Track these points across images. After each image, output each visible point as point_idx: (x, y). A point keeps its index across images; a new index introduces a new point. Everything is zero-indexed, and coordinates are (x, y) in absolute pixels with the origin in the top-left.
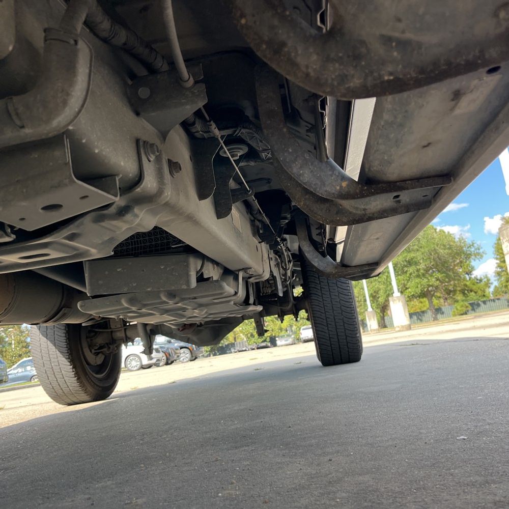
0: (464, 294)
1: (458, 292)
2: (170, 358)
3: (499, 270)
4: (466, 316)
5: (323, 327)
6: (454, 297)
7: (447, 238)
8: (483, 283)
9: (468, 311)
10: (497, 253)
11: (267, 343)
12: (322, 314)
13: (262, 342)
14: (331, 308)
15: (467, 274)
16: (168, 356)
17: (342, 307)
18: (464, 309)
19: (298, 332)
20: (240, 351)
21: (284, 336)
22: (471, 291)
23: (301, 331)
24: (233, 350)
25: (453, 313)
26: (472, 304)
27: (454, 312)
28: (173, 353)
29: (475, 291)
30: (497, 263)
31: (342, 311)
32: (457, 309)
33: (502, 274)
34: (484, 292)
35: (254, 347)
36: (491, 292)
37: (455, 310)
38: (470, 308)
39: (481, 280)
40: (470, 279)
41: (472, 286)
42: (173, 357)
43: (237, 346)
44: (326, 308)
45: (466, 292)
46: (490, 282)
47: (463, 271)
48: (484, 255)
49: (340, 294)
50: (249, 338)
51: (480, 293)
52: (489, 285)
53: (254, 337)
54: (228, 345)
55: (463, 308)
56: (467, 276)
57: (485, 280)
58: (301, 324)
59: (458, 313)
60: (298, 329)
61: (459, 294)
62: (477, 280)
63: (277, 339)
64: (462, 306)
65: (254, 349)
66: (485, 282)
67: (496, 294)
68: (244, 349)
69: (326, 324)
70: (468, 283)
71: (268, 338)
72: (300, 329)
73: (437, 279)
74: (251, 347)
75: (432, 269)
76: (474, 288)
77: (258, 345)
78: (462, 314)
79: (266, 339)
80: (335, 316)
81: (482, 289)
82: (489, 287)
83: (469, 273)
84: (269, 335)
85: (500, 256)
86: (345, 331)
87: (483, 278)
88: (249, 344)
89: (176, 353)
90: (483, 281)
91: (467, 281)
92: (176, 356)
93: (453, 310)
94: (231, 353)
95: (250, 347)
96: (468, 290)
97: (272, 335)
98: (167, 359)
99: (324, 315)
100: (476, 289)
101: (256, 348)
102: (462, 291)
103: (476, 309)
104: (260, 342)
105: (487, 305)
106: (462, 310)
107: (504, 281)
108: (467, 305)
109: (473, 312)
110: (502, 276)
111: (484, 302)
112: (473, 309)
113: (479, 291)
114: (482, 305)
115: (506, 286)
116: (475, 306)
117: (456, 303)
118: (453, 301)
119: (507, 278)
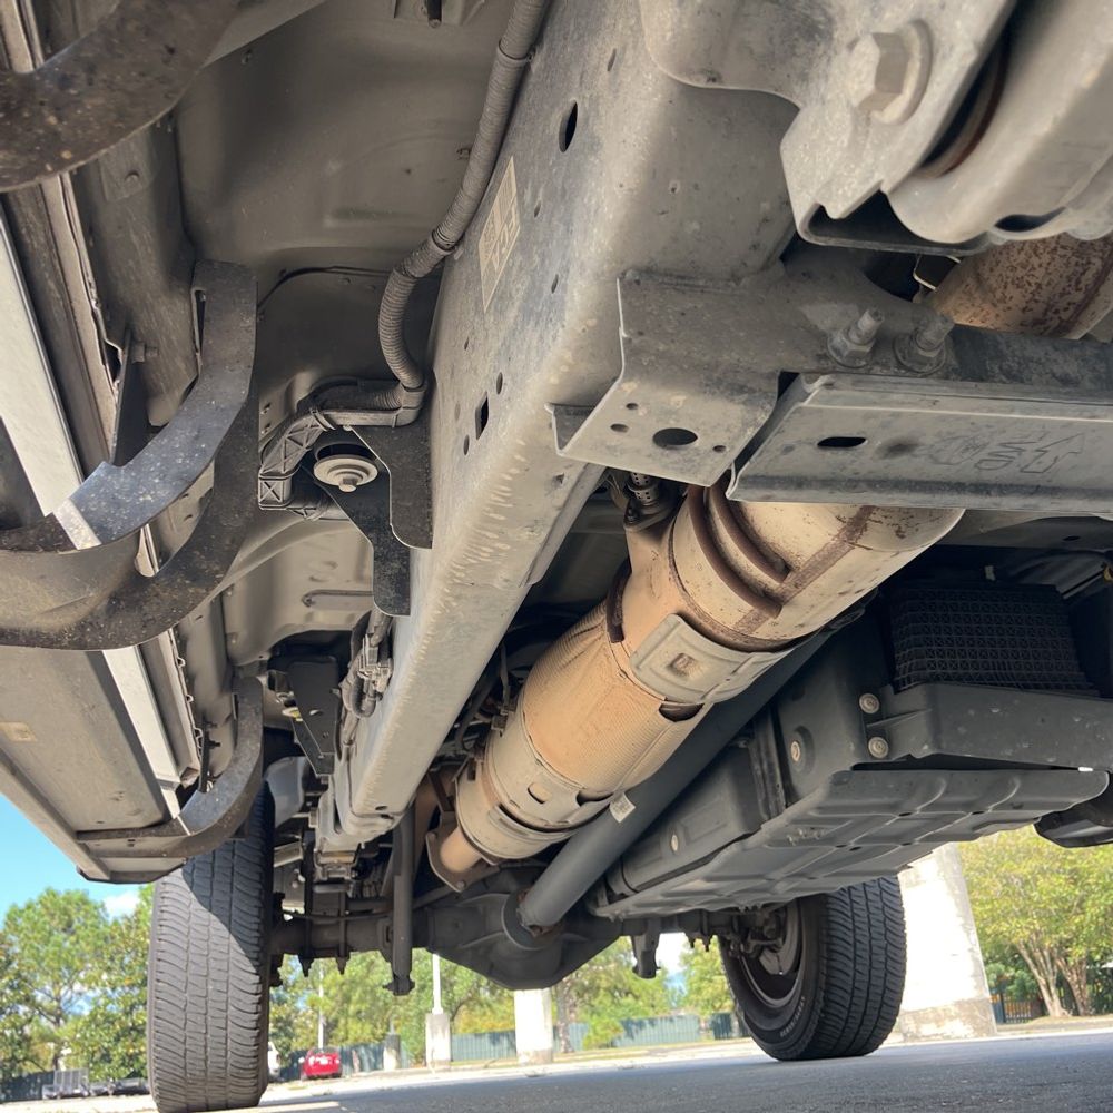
0: (613, 999)
1: (602, 991)
4: (613, 1050)
5: (846, 961)
6: (592, 1002)
9: (618, 1039)
12: (848, 932)
13: (129, 1077)
14: (866, 920)
17: (887, 921)
18: (611, 1035)
20: (64, 1097)
22: (627, 993)
24: (45, 1092)
25: (587, 1042)
26: (627, 1024)
27: (589, 1037)
29: (637, 994)
31: (887, 929)
32: (596, 1033)
33: (693, 962)
34: (654, 999)
35: (105, 1089)
37: (591, 1034)
38: (623, 1033)
41: (633, 981)
43: (59, 1082)
44: (856, 918)
45: (617, 994)
49: (884, 894)
51: (644, 997)
52: (665, 982)
53: (110, 1061)
54: (32, 1077)
55: (608, 1031)
59: (596, 1040)
61: (605, 996)
64: (607, 1027)
65: (106, 1094)
68: (77, 1091)
69: (851, 956)
70: (626, 974)
74: (98, 1087)
76: (635, 987)
77: (120, 1084)
78: (607, 1046)
79: (143, 1069)
80: (871, 939)
81: (651, 991)
82: (665, 988)
86: (886, 975)
88: (92, 1080)
93: (586, 1034)
94: (40, 1098)
95: (93, 1087)
96: (620, 992)
99: (851, 934)
100: (637, 990)
101: (111, 1092)
102: (610, 991)
103: (635, 1036)
104: (124, 1076)
105: (656, 1027)
106: (606, 1035)
107: (695, 979)
108: (618, 1024)
109: (629, 1040)
110: (691, 965)
111: (652, 1022)
112: (630, 1035)
113: (644, 994)
114: (648, 1026)
115: (699, 990)
116: (634, 1027)
117: (595, 1017)
118: (590, 1012)
119: (702, 972)
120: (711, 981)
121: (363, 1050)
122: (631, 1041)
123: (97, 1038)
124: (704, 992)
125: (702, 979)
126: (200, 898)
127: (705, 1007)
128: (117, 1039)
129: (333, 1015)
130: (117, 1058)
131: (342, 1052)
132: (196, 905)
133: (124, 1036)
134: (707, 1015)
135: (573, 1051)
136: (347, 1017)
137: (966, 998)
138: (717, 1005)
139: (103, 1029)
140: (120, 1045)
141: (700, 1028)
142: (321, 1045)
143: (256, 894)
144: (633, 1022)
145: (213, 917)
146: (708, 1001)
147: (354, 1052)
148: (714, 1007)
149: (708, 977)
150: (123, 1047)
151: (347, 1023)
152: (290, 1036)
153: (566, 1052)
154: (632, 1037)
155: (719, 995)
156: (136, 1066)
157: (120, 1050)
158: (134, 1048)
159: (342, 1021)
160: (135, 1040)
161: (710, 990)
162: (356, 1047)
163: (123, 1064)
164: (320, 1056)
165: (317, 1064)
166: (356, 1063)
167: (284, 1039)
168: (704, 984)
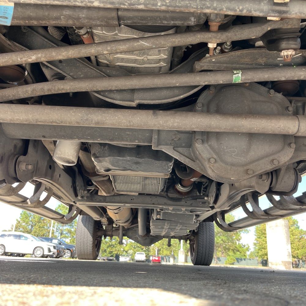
0: (234, 252)
1: (230, 250)
2: (60, 254)
3: (255, 242)
4: (233, 265)
6: (228, 252)
7: (232, 217)
8: (245, 248)
9: (234, 263)
10: (256, 232)
11: (114, 258)
15: (237, 240)
16: (59, 252)
18: (233, 261)
19: (134, 255)
21: (125, 255)
22: (238, 251)
23: (136, 254)
25: (226, 262)
26: (237, 259)
28: (62, 251)
30: (255, 238)
32: (228, 260)
34: (245, 253)
35: (105, 259)
36: (248, 255)
37: (227, 261)
38: (236, 261)
39: (244, 246)
40: (239, 244)
41: (240, 248)
42: (62, 254)
45: (235, 251)
46: (250, 248)
47: (236, 238)
48: (249, 231)
50: (103, 252)
51: (243, 253)
52: (249, 250)
53: (106, 252)
55: (231, 260)
56: (237, 241)
57: (247, 246)
58: (137, 250)
59: (228, 262)
60: (134, 253)
61: (231, 251)
62: (243, 245)
63: (120, 256)
66: (247, 247)
67: (251, 256)
70: (237, 246)
71: (115, 255)
72: (135, 253)
73: (222, 240)
74: (103, 258)
75: (220, 233)
76: (240, 249)
77: (108, 258)
78: (231, 264)
79: (114, 255)
81: (244, 251)
82: (249, 251)
83: (239, 240)
84: (116, 253)
85: (257, 234)
87: (246, 245)
88: (102, 256)
89: (64, 252)
90: (246, 247)
91: (237, 245)
92: (63, 254)
93: (226, 261)
96: (236, 250)
97: (117, 253)
98: (58, 254)
100: (241, 251)
102: (233, 250)
103: (240, 262)
104: (109, 256)
105: (246, 261)
106: (231, 261)
107: (257, 249)
108: (235, 259)
109: (237, 263)
110: (256, 246)
111: (245, 259)
112: (238, 262)
113: (243, 252)
114: (243, 260)
115: (258, 253)
116: (239, 260)
117: (228, 256)
118: (227, 255)
119: (259, 248)
120: (261, 251)
121: (167, 257)
122: (238, 263)
123: (103, 246)
124: (259, 253)
125: (259, 250)
126: (84, 225)
127: (260, 257)
128: (108, 247)
129: (160, 248)
130: (108, 252)
131: (162, 257)
132: (83, 226)
133: (110, 247)
134: (260, 259)
135: (218, 264)
136: (163, 248)
137: (284, 261)
138: (263, 257)
139: (105, 244)
140: (109, 248)
141: (258, 263)
142: (156, 255)
143: (93, 225)
144: (239, 259)
145: (86, 228)
146: (260, 256)
147: (164, 258)
148: (262, 258)
149: (261, 249)
150: (109, 249)
151: (163, 250)
152: (149, 251)
153: (216, 264)
154: (239, 262)
155: (263, 254)
156: (112, 254)
157: (108, 250)
158: (112, 250)
159: (162, 250)
160: (112, 248)
161: (261, 253)
162: (165, 256)
163: (109, 253)
164: (156, 257)
165: (155, 259)
166: (165, 260)
167: (147, 252)
168: (260, 251)
